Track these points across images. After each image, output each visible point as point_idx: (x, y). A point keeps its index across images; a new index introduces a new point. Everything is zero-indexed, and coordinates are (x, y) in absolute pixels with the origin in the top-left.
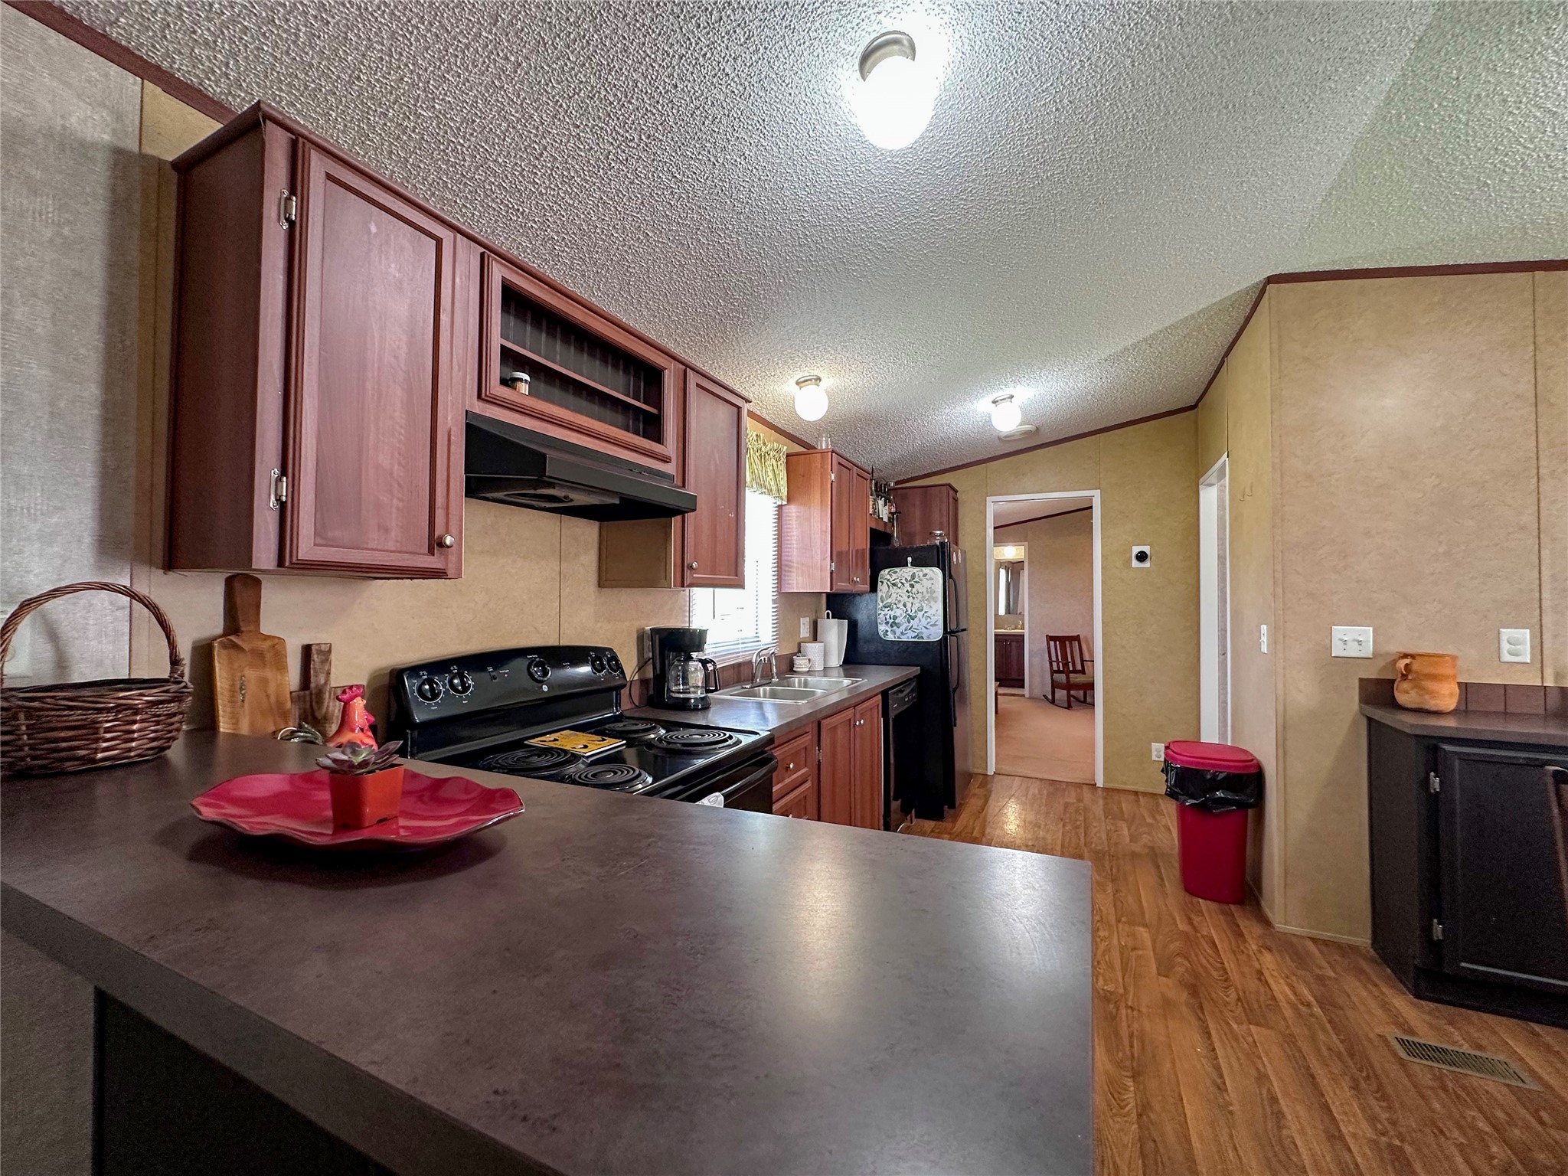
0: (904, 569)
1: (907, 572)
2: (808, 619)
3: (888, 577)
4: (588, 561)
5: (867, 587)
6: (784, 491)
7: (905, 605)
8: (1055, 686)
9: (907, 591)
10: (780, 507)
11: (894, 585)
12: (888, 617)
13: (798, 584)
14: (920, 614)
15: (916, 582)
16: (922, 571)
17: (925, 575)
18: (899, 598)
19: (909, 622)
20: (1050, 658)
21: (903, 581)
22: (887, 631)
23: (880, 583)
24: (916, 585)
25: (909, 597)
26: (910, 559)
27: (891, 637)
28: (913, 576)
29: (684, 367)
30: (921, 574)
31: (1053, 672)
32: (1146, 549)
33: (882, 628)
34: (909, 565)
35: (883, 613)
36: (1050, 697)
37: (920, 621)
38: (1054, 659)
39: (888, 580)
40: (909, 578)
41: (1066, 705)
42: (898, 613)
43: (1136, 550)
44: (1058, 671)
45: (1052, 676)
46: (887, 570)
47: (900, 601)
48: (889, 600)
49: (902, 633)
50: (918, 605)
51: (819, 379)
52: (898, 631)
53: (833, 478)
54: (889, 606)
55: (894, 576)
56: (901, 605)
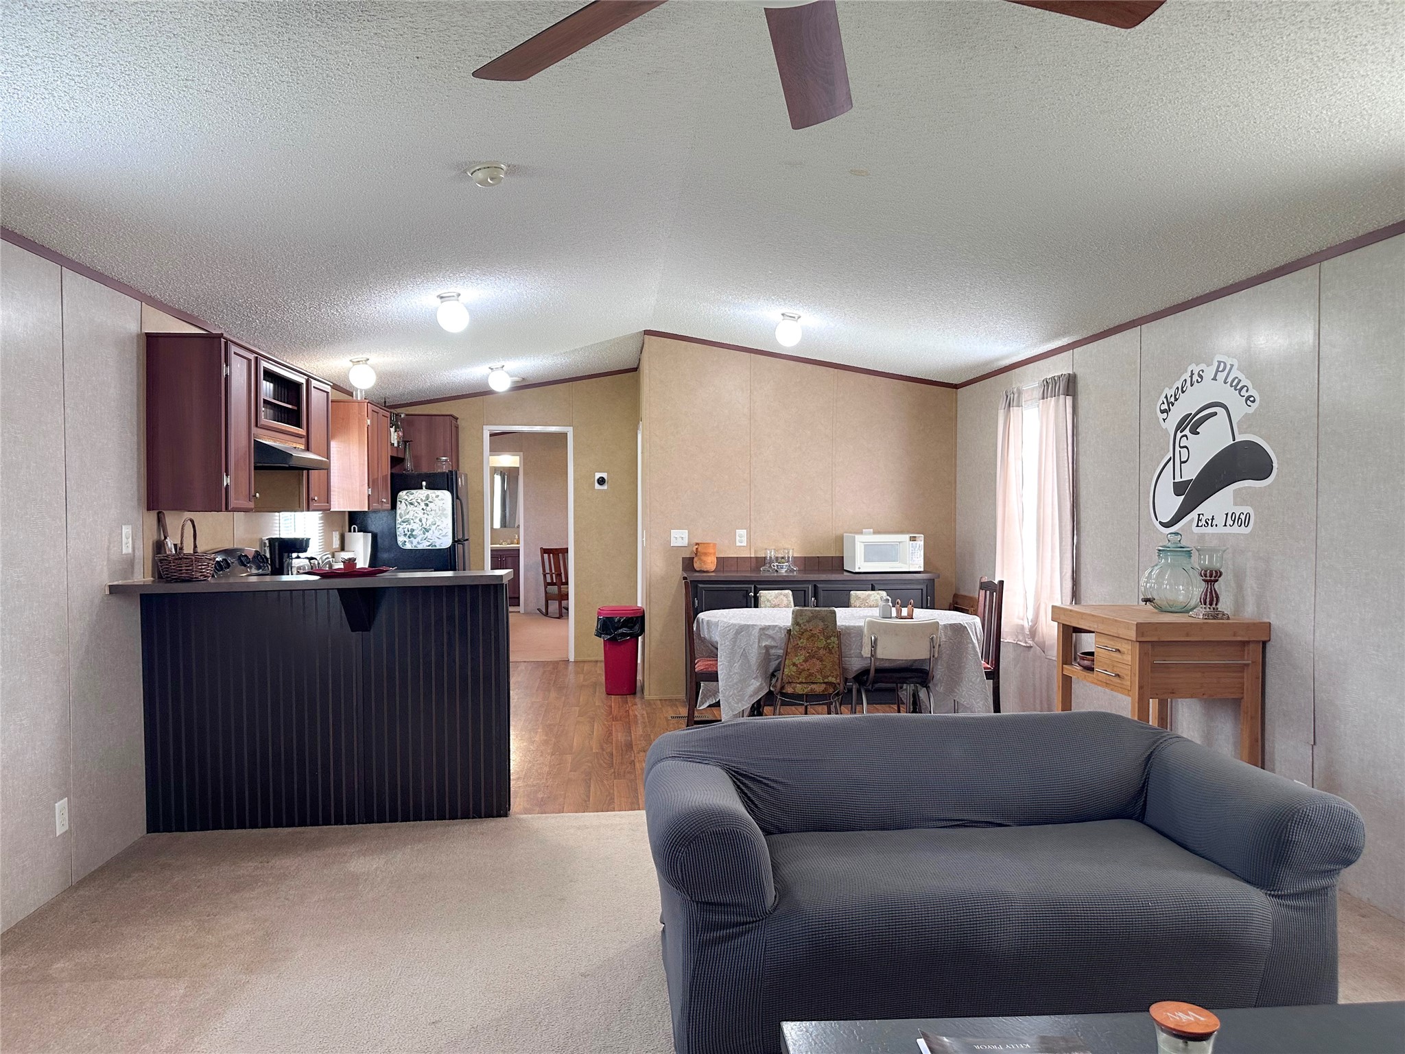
0: (419, 491)
1: (421, 494)
2: (338, 533)
3: (406, 497)
5: (388, 505)
7: (421, 520)
8: (548, 598)
9: (423, 509)
11: (411, 504)
12: (406, 530)
14: (433, 527)
15: (430, 502)
16: (435, 493)
17: (437, 496)
18: (416, 515)
19: (424, 534)
20: (544, 570)
21: (419, 501)
22: (405, 542)
23: (398, 503)
24: (430, 504)
25: (424, 513)
26: (424, 483)
27: (408, 546)
28: (427, 497)
29: (306, 377)
30: (434, 496)
32: (605, 475)
33: (400, 539)
34: (424, 488)
35: (402, 527)
37: (434, 533)
38: (548, 571)
39: (406, 500)
40: (424, 499)
41: (558, 616)
42: (415, 526)
43: (598, 475)
46: (405, 492)
47: (416, 517)
48: (407, 516)
49: (418, 543)
50: (432, 520)
51: (368, 360)
52: (415, 542)
53: (369, 423)
54: (407, 521)
55: (411, 497)
56: (417, 520)
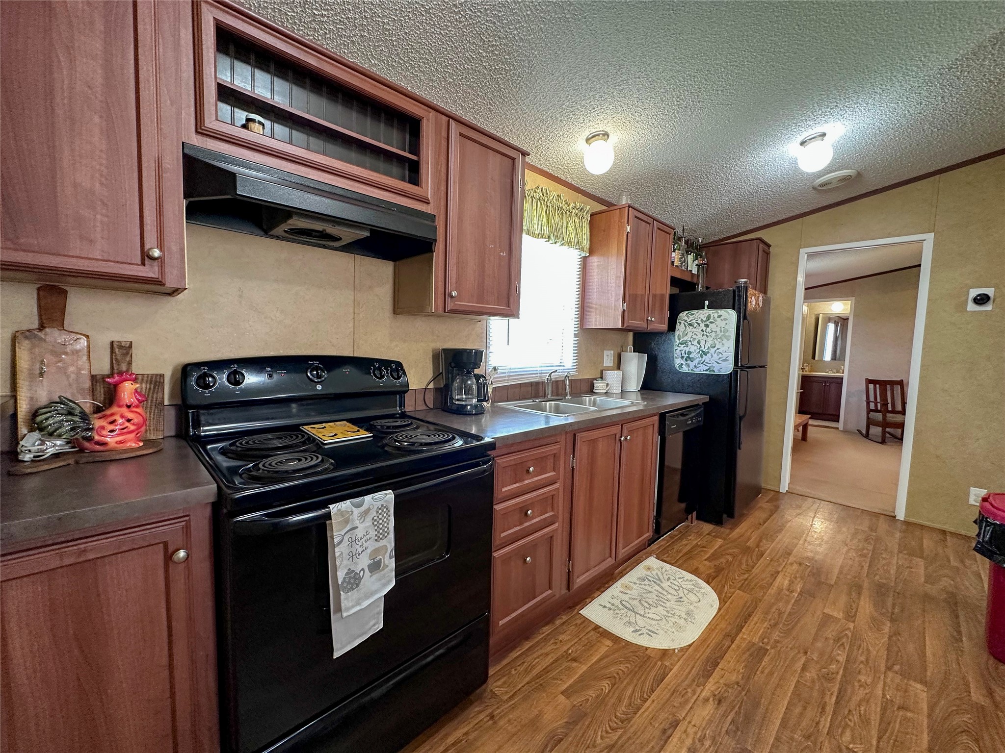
0: (701, 311)
1: (702, 314)
2: (612, 352)
3: (686, 318)
4: (384, 292)
5: (664, 327)
6: (586, 244)
7: (699, 342)
8: (870, 423)
9: (702, 331)
10: (585, 259)
11: (690, 325)
12: (683, 352)
13: (596, 321)
14: (713, 350)
15: (711, 322)
16: (718, 313)
17: (720, 316)
18: (694, 336)
19: (702, 357)
20: (868, 397)
21: (699, 321)
22: (682, 364)
23: (678, 324)
24: (711, 325)
25: (703, 335)
26: (707, 303)
27: (685, 369)
28: (709, 317)
29: (448, 118)
30: (716, 315)
31: (869, 411)
32: (990, 291)
33: (678, 361)
34: (706, 308)
35: (679, 349)
36: (864, 432)
37: (712, 356)
38: (872, 398)
39: (686, 321)
40: (705, 319)
41: (880, 441)
42: (692, 348)
43: (974, 293)
44: (876, 411)
45: (868, 414)
46: (686, 313)
47: (694, 339)
48: (685, 338)
49: (695, 366)
50: (711, 342)
51: (606, 135)
52: (692, 365)
53: (628, 230)
54: (685, 343)
55: (691, 317)
56: (695, 343)
